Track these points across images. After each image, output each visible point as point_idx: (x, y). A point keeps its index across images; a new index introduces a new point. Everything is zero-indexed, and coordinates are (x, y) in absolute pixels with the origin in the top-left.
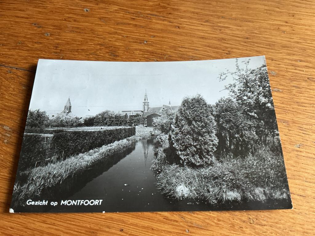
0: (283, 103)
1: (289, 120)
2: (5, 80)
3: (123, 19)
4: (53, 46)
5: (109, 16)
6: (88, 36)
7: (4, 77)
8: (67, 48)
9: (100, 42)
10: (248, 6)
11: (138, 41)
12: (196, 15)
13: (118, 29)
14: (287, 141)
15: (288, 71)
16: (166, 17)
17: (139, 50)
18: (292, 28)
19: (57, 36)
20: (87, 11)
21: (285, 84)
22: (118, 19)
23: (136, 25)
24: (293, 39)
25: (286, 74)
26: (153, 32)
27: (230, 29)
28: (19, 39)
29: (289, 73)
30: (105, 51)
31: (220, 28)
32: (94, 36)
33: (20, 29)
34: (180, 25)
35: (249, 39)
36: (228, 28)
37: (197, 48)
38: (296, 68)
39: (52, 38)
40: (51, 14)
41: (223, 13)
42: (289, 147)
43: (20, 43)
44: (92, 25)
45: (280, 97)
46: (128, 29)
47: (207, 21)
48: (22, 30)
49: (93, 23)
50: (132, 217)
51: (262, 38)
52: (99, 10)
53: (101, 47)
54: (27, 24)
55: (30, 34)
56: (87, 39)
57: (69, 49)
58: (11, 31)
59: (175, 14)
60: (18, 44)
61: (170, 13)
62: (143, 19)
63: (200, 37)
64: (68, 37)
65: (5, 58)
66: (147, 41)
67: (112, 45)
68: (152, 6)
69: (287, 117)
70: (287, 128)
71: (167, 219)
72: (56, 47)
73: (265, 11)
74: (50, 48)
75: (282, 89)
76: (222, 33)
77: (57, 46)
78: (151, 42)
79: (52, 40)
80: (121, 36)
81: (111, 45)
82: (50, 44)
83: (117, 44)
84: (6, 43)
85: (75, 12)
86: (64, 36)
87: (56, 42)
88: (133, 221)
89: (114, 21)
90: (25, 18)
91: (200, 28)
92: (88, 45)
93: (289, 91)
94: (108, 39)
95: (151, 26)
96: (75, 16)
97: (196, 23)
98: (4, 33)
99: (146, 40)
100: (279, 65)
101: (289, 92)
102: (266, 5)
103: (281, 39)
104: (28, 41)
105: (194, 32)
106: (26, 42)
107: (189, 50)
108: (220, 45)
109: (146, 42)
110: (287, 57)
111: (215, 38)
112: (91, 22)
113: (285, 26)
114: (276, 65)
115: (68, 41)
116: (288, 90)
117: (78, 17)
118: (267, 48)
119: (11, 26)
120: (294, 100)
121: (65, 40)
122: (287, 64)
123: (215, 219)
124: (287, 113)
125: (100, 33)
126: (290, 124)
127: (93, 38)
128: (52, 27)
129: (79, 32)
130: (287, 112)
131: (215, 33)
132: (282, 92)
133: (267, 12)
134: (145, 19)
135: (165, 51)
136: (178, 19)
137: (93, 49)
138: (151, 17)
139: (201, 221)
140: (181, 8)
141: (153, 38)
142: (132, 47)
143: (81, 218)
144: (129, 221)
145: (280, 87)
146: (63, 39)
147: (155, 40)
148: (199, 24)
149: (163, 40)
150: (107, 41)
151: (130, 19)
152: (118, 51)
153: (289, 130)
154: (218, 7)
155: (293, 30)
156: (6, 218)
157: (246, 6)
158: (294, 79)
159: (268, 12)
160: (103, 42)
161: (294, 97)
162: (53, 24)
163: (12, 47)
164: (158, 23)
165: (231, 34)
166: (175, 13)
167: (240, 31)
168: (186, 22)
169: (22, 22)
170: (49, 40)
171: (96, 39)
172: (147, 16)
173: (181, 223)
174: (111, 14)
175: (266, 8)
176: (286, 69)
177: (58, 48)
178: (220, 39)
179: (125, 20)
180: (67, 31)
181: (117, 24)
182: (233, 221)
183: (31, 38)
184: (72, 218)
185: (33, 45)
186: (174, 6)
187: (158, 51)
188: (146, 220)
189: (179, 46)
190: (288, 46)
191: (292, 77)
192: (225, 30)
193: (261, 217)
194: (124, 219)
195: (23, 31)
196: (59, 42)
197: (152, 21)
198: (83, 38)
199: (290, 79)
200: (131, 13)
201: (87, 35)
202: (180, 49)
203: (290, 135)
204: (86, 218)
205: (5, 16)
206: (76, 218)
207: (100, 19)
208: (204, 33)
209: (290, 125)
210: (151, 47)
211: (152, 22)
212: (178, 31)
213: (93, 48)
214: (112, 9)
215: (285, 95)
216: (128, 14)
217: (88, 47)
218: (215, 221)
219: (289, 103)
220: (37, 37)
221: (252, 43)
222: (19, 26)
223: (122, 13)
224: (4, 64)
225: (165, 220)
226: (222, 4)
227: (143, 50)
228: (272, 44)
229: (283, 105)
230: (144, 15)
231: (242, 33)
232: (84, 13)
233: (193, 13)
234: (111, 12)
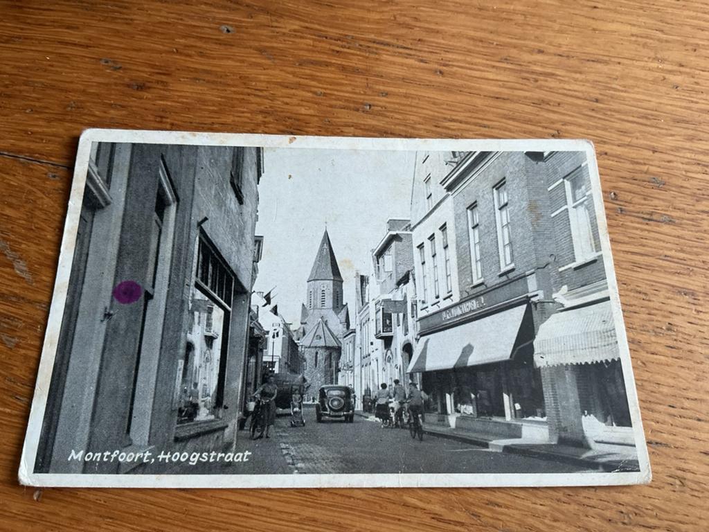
0: (682, 251)
1: (696, 288)
2: (44, 196)
3: (313, 51)
4: (152, 115)
5: (281, 45)
6: (235, 92)
7: (40, 188)
8: (186, 119)
9: (262, 107)
10: (595, 27)
11: (352, 105)
12: (480, 44)
13: (303, 75)
14: (695, 337)
15: (688, 178)
16: (411, 49)
17: (352, 126)
18: (693, 77)
19: (162, 92)
20: (228, 31)
21: (685, 206)
22: (301, 53)
23: (343, 69)
24: (697, 103)
25: (685, 184)
26: (384, 84)
27: (559, 78)
28: (70, 96)
29: (691, 182)
30: (275, 128)
31: (534, 76)
32: (249, 91)
33: (72, 73)
34: (445, 68)
35: (601, 103)
36: (553, 77)
37: (485, 123)
38: (706, 171)
39: (150, 96)
40: (145, 37)
41: (541, 42)
42: (700, 350)
43: (74, 105)
44: (243, 64)
45: (674, 236)
46: (327, 75)
47: (506, 60)
48: (75, 75)
49: (243, 61)
50: (360, 516)
51: (629, 101)
52: (254, 31)
53: (265, 117)
54: (87, 59)
55: (95, 84)
56: (232, 99)
57: (191, 123)
58: (49, 78)
59: (433, 42)
60: (69, 109)
61: (419, 40)
62: (358, 53)
63: (492, 97)
64: (188, 94)
65: (38, 143)
66: (370, 106)
67: (291, 113)
68: (378, 23)
69: (691, 282)
70: (694, 307)
71: (439, 520)
72: (162, 117)
73: (634, 39)
74: (145, 120)
75: (678, 218)
76: (540, 87)
77: (162, 114)
78: (379, 108)
79: (149, 99)
80: (311, 92)
81: (288, 115)
82: (146, 109)
83: (303, 111)
84: (40, 107)
85: (201, 33)
86: (177, 91)
87: (160, 105)
88: (363, 526)
89: (294, 56)
90: (81, 46)
91: (491, 76)
92: (236, 114)
93: (694, 223)
94: (281, 99)
95: (380, 69)
96: (199, 44)
97: (479, 63)
98: (31, 81)
99: (369, 102)
100: (669, 162)
101: (693, 225)
102: (634, 25)
103: (671, 102)
104: (94, 102)
105: (478, 85)
106: (88, 104)
107: (468, 126)
108: (537, 115)
109: (368, 107)
110: (684, 143)
111: (526, 98)
112: (239, 58)
113: (679, 73)
114: (663, 163)
115: (187, 103)
116: (692, 220)
117: (208, 46)
118: (642, 124)
119: (50, 65)
120: (705, 243)
121: (180, 100)
122: (687, 160)
123: (546, 517)
124: (691, 273)
125: (261, 84)
126: (700, 298)
127: (245, 97)
128: (146, 70)
129: (213, 82)
130: (693, 270)
131: (525, 87)
132: (680, 225)
133: (636, 41)
134: (364, 54)
135: (413, 128)
136: (440, 54)
137: (248, 123)
138: (377, 49)
139: (514, 521)
140: (443, 28)
141: (385, 99)
142: (338, 118)
143: (242, 521)
144: (354, 526)
145: (674, 214)
146: (176, 97)
147: (389, 102)
148: (487, 66)
149: (409, 103)
150: (279, 104)
151: (330, 52)
152: (306, 127)
153: (699, 312)
154: (529, 28)
155: (697, 83)
156: (67, 527)
157: (589, 27)
158: (703, 195)
159: (639, 39)
160: (271, 107)
161: (705, 235)
162: (150, 60)
163: (54, 116)
164: (394, 63)
165: (560, 91)
166: (432, 40)
167: (581, 83)
168: (458, 61)
169: (76, 56)
170: (142, 101)
171: (252, 99)
172: (369, 47)
173: (472, 529)
174: (285, 41)
175: (635, 30)
176: (684, 173)
177: (164, 120)
178: (536, 102)
179: (319, 55)
180: (184, 78)
181: (300, 65)
182: (586, 518)
183: (98, 95)
184: (223, 522)
185: (105, 112)
186: (429, 22)
187: (397, 127)
188: (393, 524)
189: (446, 116)
190: (687, 119)
191: (698, 189)
192: (546, 81)
193: (647, 509)
194: (342, 521)
195: (77, 77)
196: (166, 105)
197: (382, 58)
198: (221, 97)
199: (694, 195)
200: (331, 38)
201: (233, 89)
202: (447, 124)
203: (700, 322)
204: (254, 521)
205: (34, 41)
206: (233, 522)
207: (261, 51)
208: (500, 86)
209: (699, 300)
210: (381, 118)
211: (381, 60)
212: (441, 83)
213: (249, 121)
214: (285, 28)
215: (686, 232)
216: (323, 41)
217: (237, 119)
218: (547, 521)
219: (695, 249)
220: (113, 92)
221: (609, 113)
222: (68, 66)
223: (309, 39)
224: (37, 155)
225: (435, 522)
226: (535, 20)
227: (363, 127)
228: (652, 115)
229: (682, 255)
230: (362, 43)
231: (583, 88)
232: (221, 38)
233: (473, 39)
234: (284, 34)
